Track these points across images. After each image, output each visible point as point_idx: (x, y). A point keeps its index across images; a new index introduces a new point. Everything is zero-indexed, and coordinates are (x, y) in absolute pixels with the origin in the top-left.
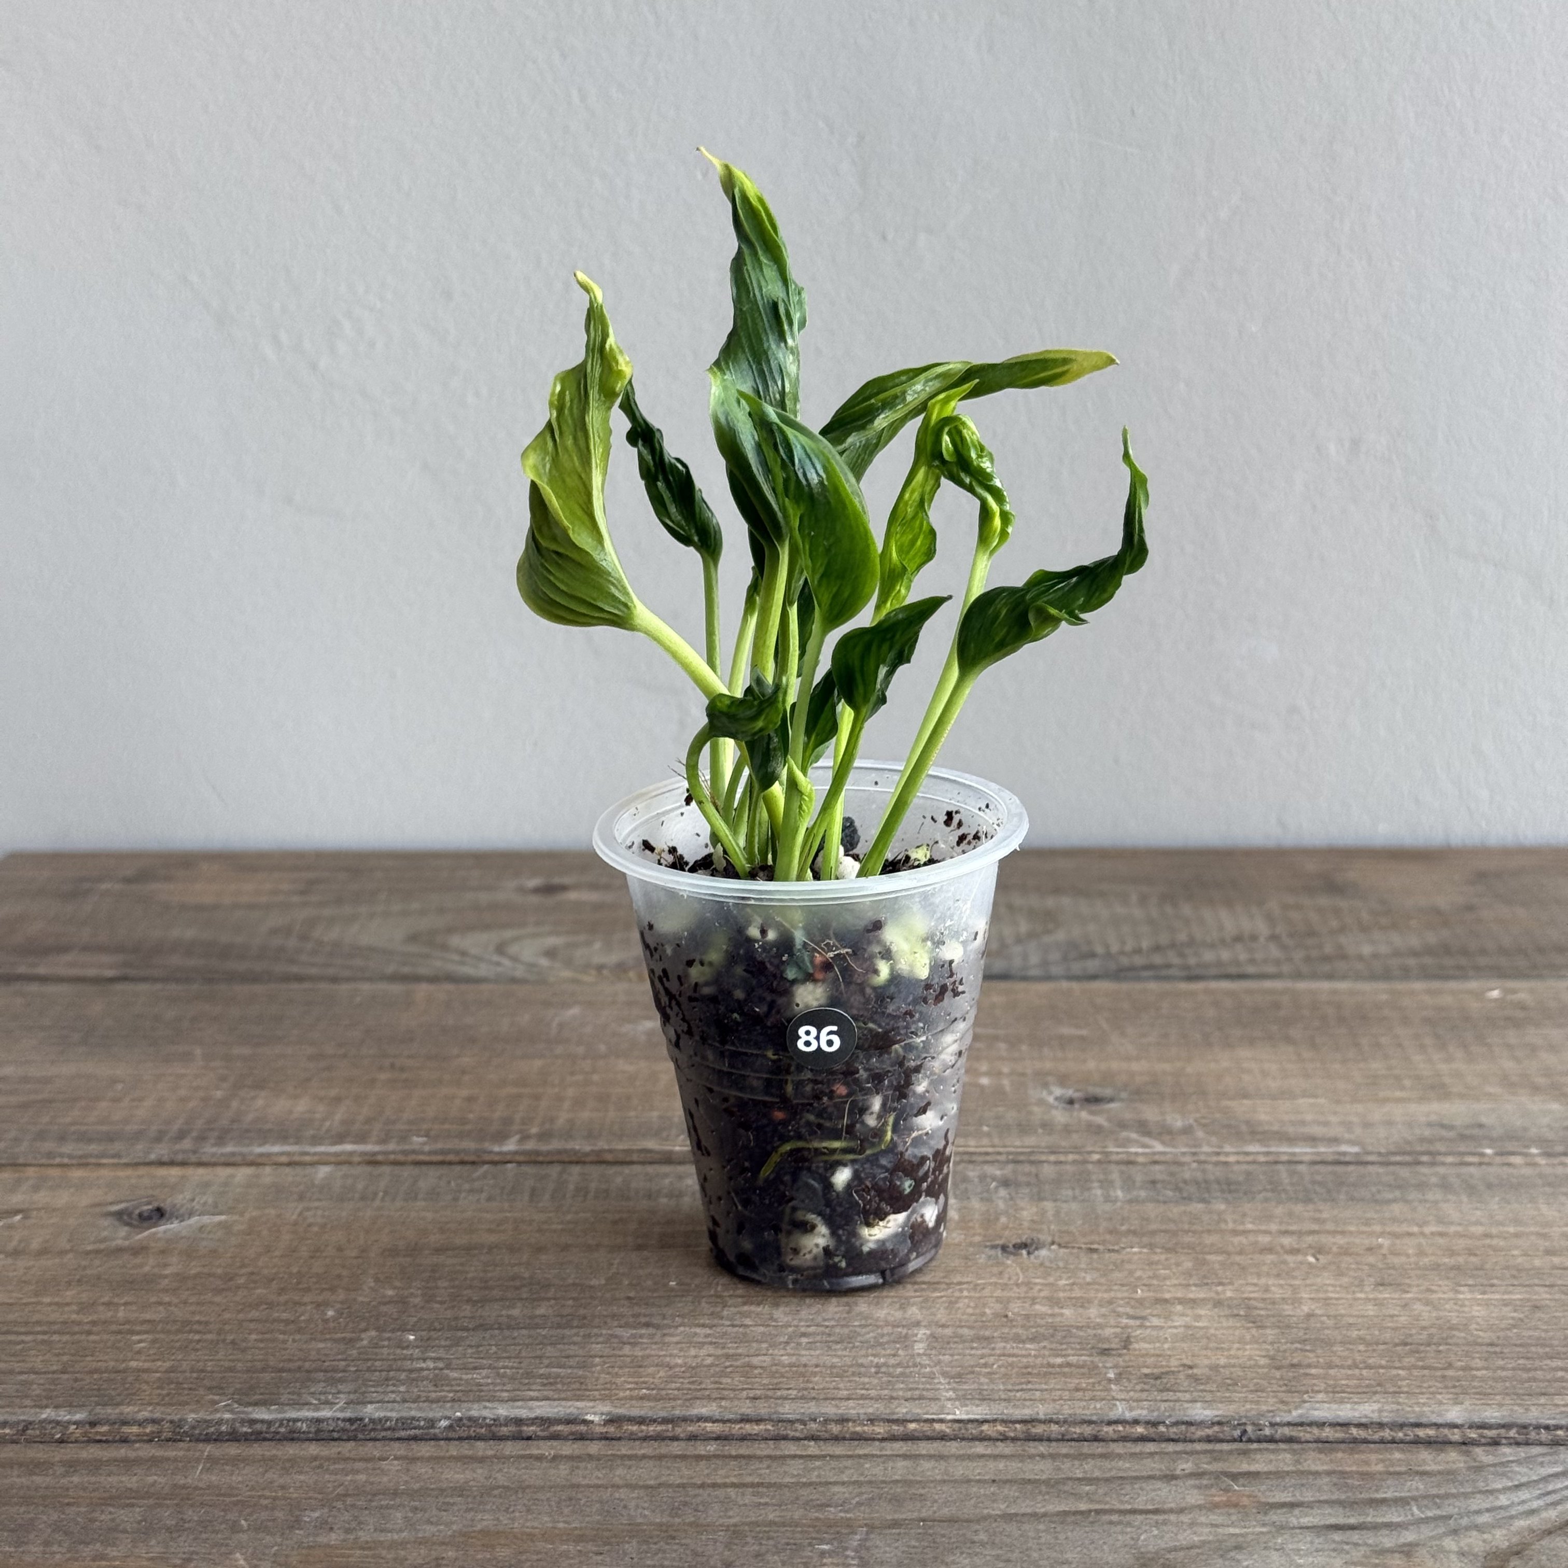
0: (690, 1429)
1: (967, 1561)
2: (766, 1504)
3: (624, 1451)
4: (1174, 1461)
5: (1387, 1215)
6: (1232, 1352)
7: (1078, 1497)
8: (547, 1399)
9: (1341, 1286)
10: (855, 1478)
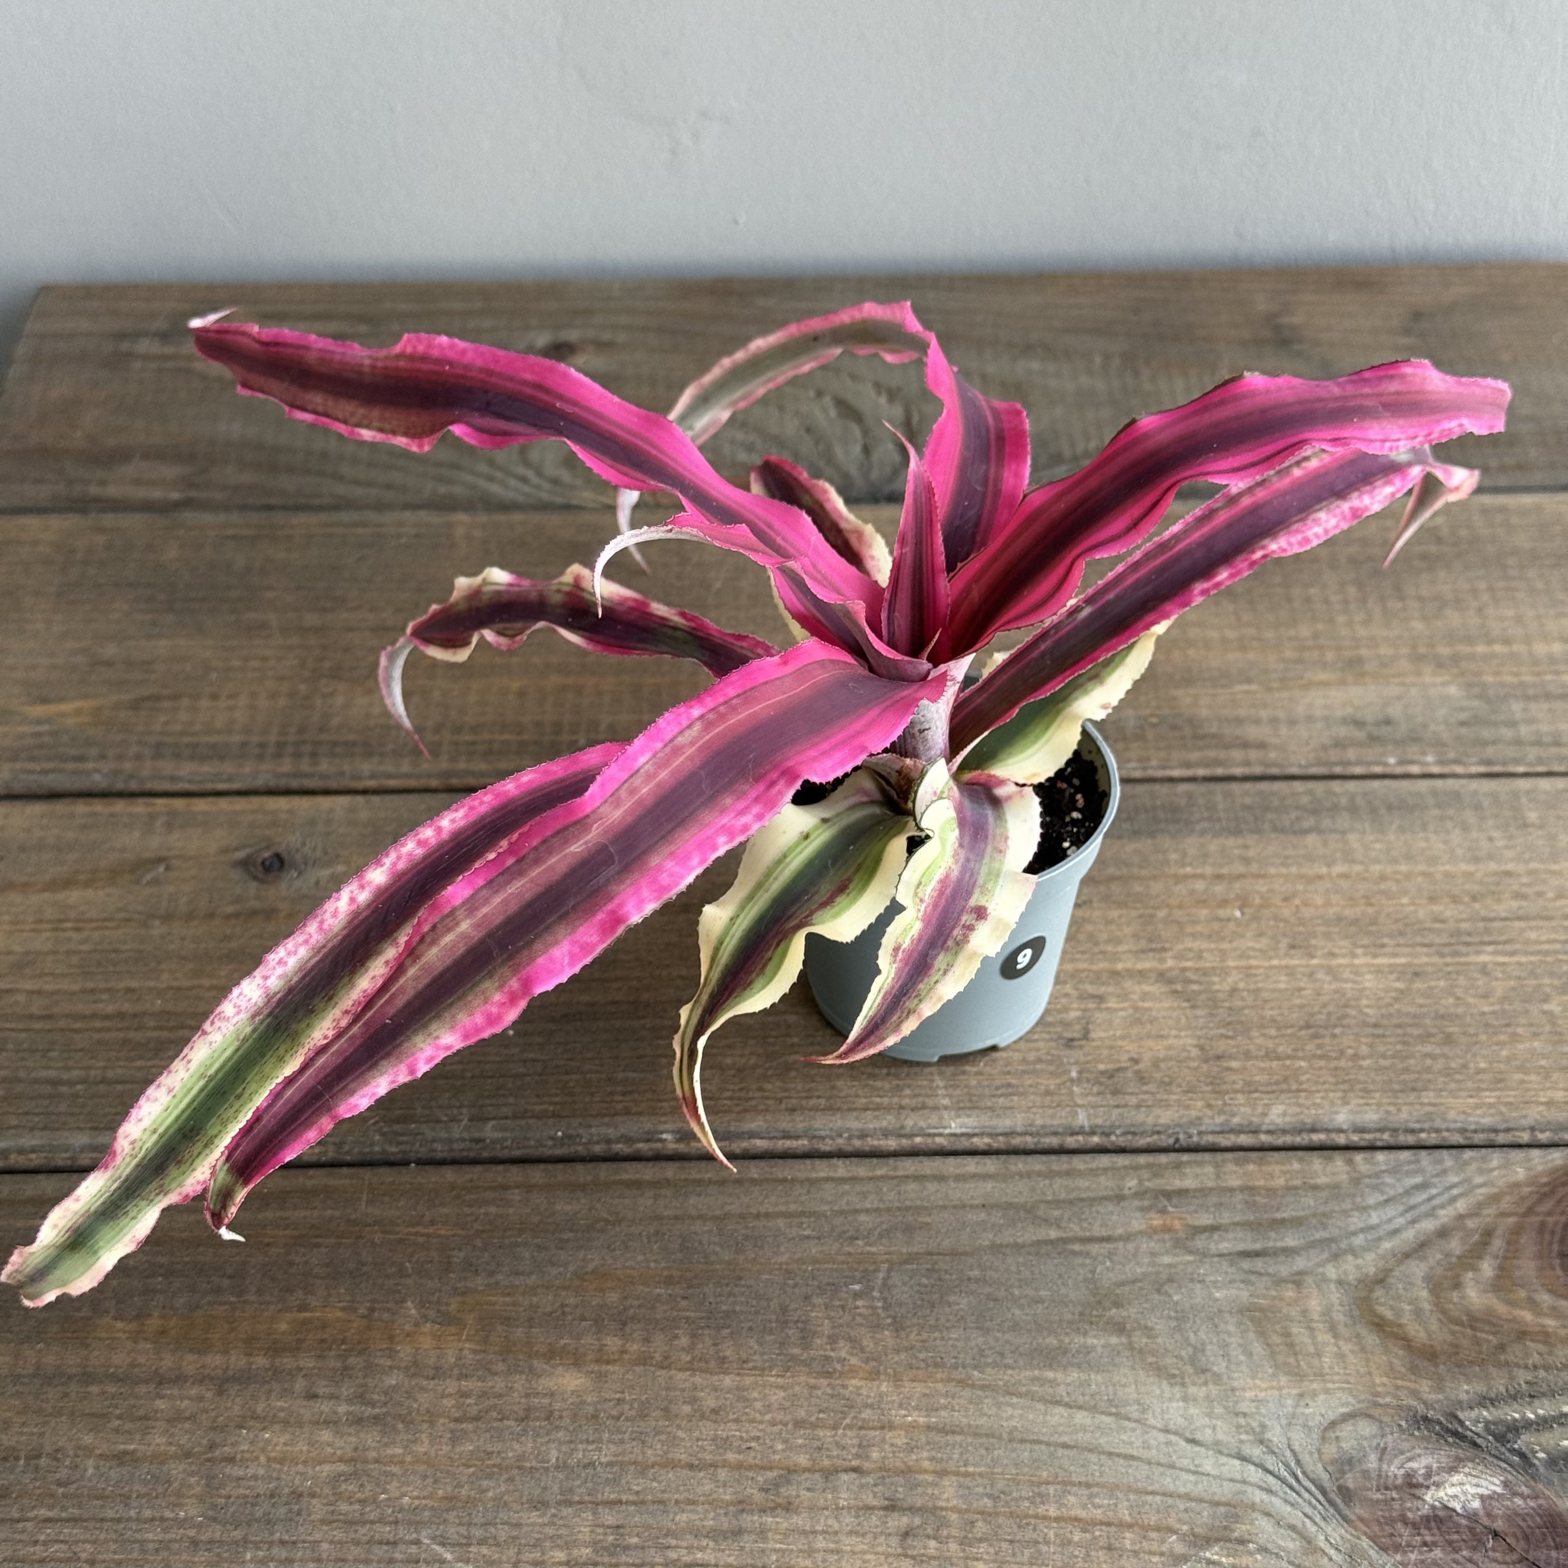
1: (965, 1301)
2: (808, 1237)
3: (694, 1174)
4: (1123, 1179)
5: (1302, 852)
6: (1170, 1041)
7: (1048, 1223)
8: (627, 1112)
9: (1261, 950)
10: (876, 1205)
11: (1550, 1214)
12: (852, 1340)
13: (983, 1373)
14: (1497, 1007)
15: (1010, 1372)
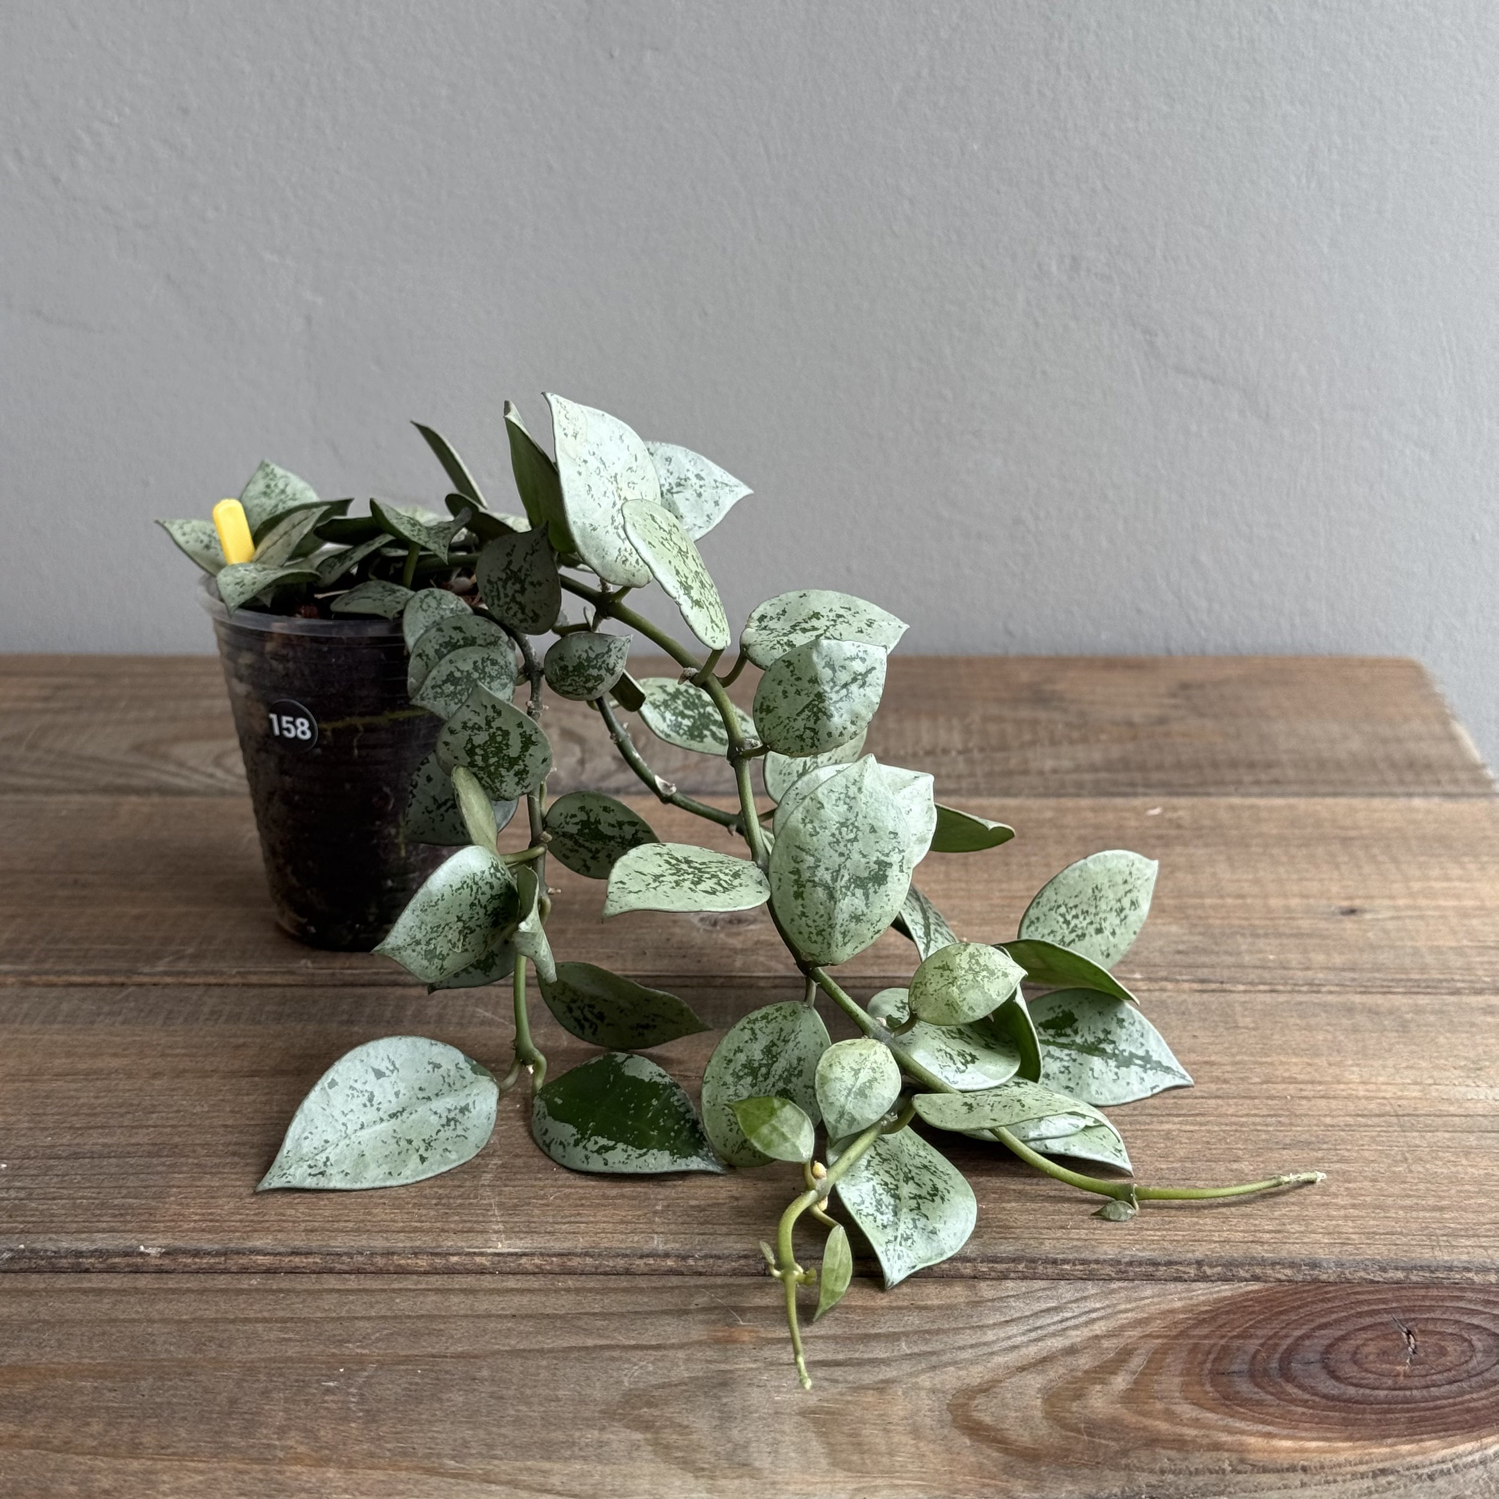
0: (241, 1261)
1: (461, 1399)
2: (290, 1340)
3: (171, 1285)
4: (692, 1295)
7: (588, 1332)
8: (112, 1230)
10: (382, 1313)
11: (1206, 1337)
12: (305, 1430)
13: (463, 1462)
14: (1175, 1165)
15: (496, 1462)
